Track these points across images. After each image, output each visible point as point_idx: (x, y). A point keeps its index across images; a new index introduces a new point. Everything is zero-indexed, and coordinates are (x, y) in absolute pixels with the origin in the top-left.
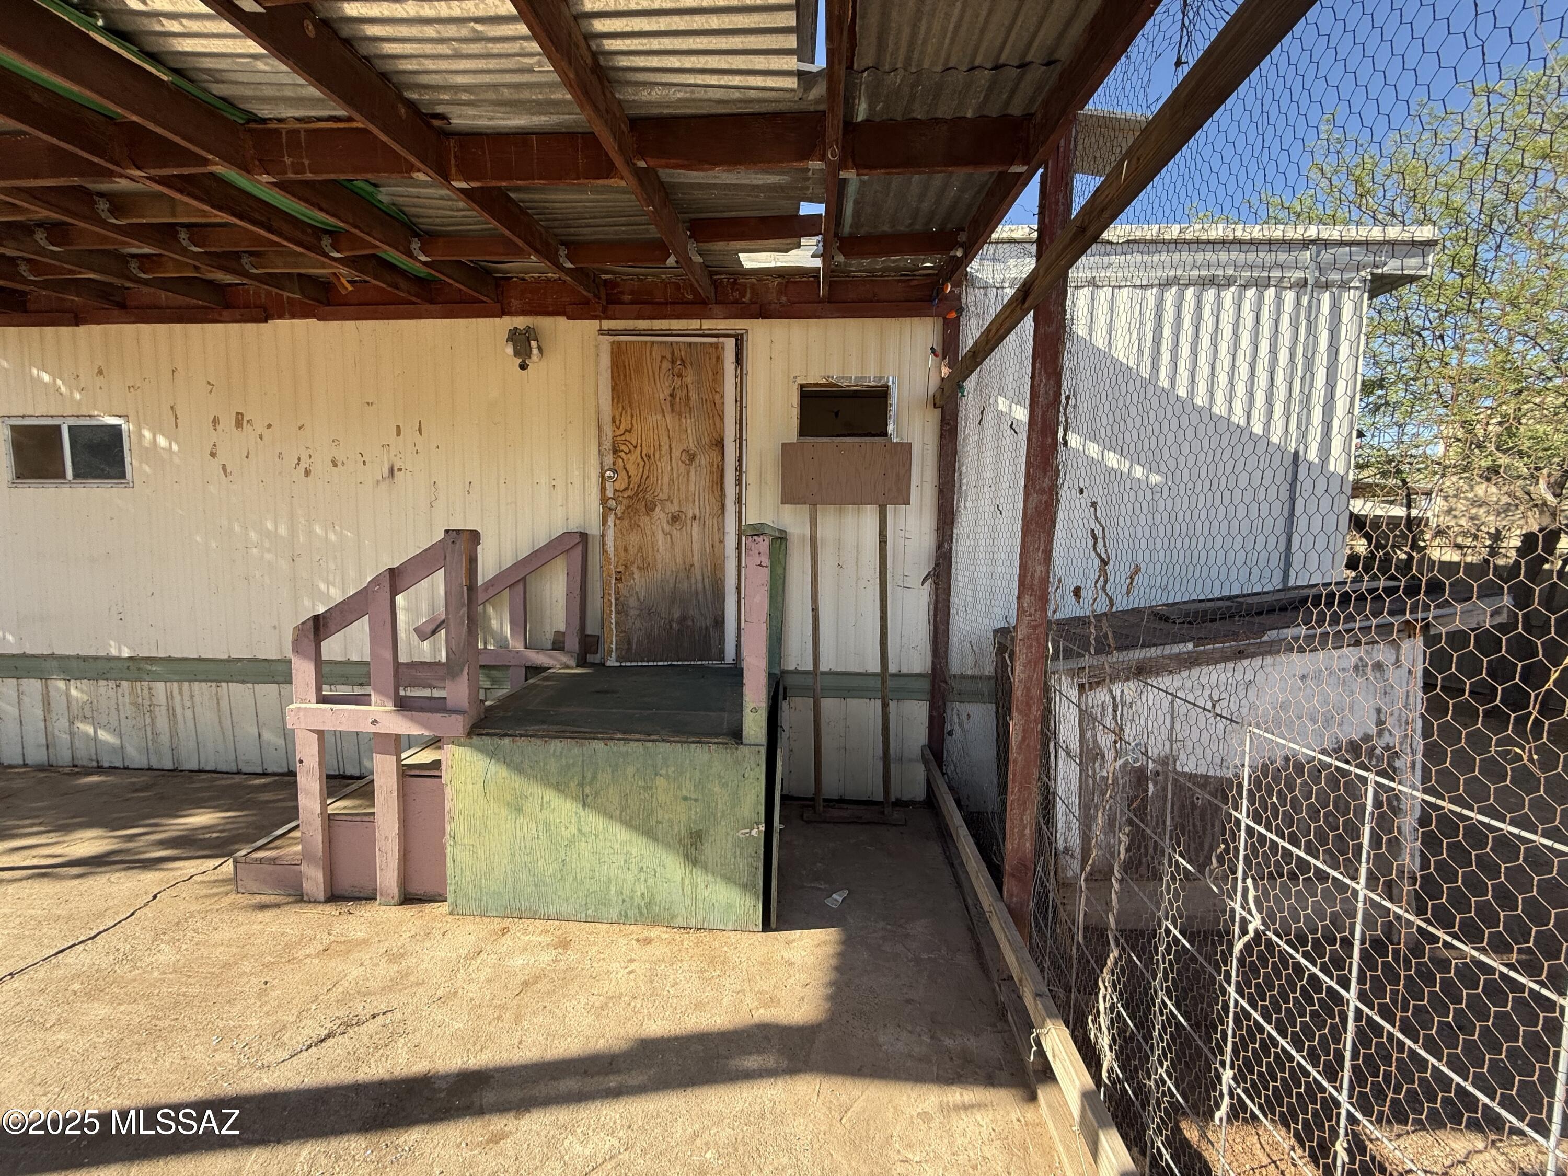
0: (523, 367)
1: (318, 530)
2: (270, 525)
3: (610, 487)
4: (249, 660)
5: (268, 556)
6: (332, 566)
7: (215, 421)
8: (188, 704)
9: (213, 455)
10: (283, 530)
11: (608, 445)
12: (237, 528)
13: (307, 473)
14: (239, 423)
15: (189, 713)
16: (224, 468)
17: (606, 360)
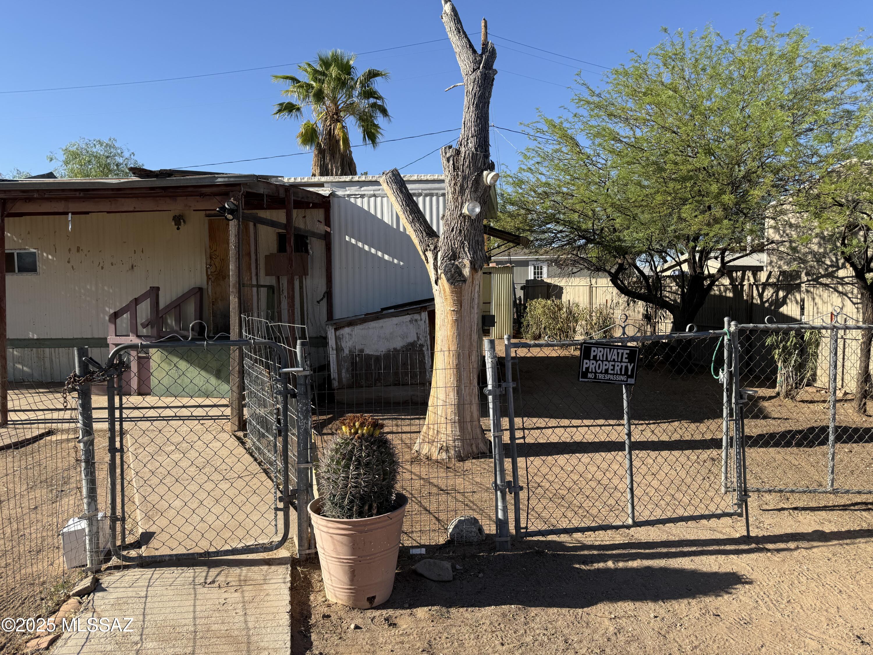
0: (178, 229)
1: (106, 288)
2: (88, 287)
3: (209, 271)
4: (80, 339)
5: (88, 299)
6: (111, 302)
7: (70, 250)
8: (57, 356)
9: (69, 262)
10: (93, 289)
11: (208, 256)
12: (77, 288)
13: (102, 268)
14: (78, 251)
15: (58, 360)
16: (73, 267)
17: (207, 226)
